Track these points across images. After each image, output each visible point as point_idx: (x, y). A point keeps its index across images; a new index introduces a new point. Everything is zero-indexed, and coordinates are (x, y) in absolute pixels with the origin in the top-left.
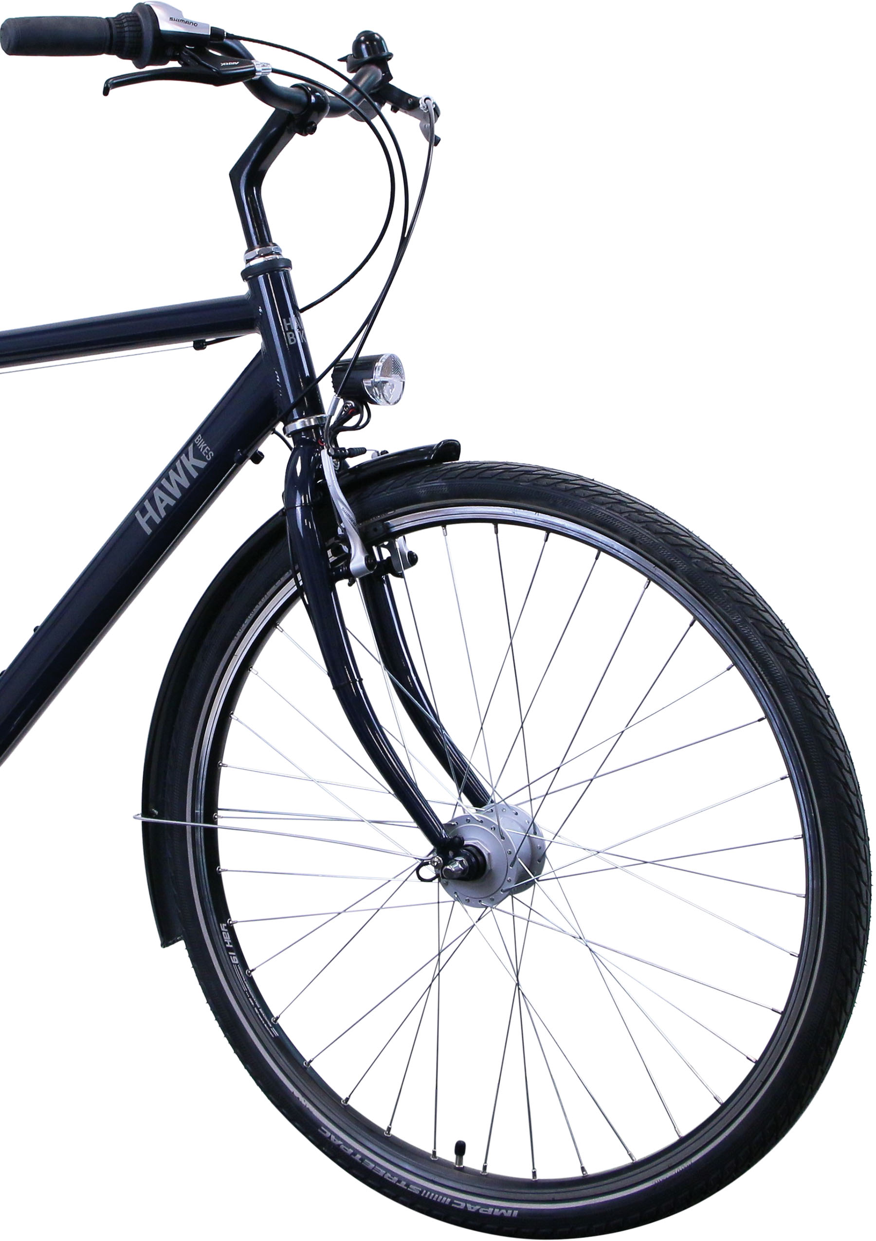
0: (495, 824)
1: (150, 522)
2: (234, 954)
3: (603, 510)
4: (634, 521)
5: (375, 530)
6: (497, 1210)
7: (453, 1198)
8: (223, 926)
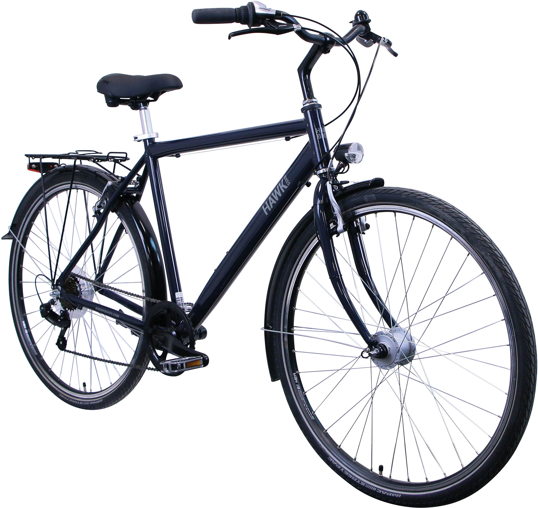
0: (392, 336)
1: (267, 210)
2: (298, 385)
3: (433, 207)
4: (445, 212)
5: (349, 214)
6: (393, 494)
7: (377, 488)
8: (294, 374)
